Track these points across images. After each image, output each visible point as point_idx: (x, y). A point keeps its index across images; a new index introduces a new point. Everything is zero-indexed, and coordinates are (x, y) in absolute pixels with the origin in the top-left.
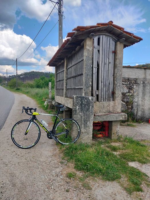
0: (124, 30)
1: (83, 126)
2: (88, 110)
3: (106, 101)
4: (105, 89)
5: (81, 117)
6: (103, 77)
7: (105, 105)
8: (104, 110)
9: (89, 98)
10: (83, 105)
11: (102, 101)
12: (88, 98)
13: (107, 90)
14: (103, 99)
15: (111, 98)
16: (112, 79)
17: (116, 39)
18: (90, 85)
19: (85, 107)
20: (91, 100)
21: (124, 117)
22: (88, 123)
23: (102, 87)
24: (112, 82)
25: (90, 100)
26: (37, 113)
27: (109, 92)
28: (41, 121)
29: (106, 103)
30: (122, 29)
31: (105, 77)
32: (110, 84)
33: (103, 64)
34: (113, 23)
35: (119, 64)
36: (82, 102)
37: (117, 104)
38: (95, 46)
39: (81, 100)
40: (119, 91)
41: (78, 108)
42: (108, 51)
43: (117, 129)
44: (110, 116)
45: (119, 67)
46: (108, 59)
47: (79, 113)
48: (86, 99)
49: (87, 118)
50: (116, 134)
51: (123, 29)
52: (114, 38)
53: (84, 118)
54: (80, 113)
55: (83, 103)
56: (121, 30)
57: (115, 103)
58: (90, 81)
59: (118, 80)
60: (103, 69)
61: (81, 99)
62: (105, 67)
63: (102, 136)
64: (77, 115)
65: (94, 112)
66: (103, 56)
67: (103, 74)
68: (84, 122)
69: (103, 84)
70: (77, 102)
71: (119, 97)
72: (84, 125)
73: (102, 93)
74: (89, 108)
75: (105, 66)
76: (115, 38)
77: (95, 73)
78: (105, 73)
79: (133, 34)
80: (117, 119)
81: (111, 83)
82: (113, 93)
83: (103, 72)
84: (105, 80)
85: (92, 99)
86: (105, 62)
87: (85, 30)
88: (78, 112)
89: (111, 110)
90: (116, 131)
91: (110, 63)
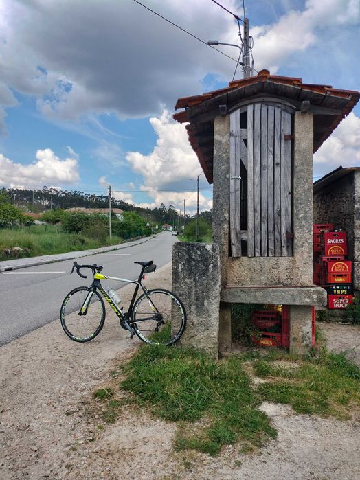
0: (304, 83)
1: (193, 308)
2: (204, 273)
3: (268, 256)
4: (264, 227)
5: (190, 288)
6: (257, 199)
7: (266, 265)
8: (262, 278)
9: (206, 247)
10: (193, 263)
11: (257, 254)
12: (204, 247)
13: (271, 229)
14: (259, 251)
15: (284, 249)
16: (286, 202)
17: (293, 106)
18: (225, 219)
19: (197, 266)
20: (211, 251)
21: (315, 296)
22: (206, 303)
23: (258, 221)
24: (286, 210)
25: (208, 251)
26: (103, 276)
27: (276, 233)
28: (108, 291)
29: (267, 262)
30: (295, 82)
31: (264, 200)
32: (279, 214)
33: (258, 169)
34: (268, 72)
35: (302, 164)
36: (190, 256)
37: (299, 263)
38: (234, 132)
39: (188, 252)
40: (304, 231)
41: (183, 269)
42: (270, 137)
43: (304, 328)
44: (275, 292)
45: (302, 171)
46: (271, 156)
47: (184, 279)
48: (198, 249)
49: (202, 292)
50: (303, 342)
51: (299, 81)
52: (288, 104)
53: (196, 291)
54: (187, 281)
55: (193, 257)
56: (295, 85)
57: (294, 262)
58: (225, 210)
59: (301, 204)
60: (257, 180)
61: (189, 250)
62: (264, 176)
63: (274, 344)
64: (180, 284)
65: (236, 281)
66: (258, 151)
67: (257, 192)
68: (197, 300)
69: (258, 214)
70: (178, 255)
71: (306, 245)
72: (197, 307)
73: (258, 237)
74: (208, 269)
75: (264, 172)
76: (291, 103)
77: (235, 191)
78: (264, 189)
79: (330, 87)
80: (294, 300)
81: (283, 212)
82: (291, 237)
83: (259, 188)
84: (264, 205)
85: (213, 250)
86: (264, 163)
87: (200, 102)
88: (182, 276)
89: (283, 277)
90: (301, 334)
91: (277, 164)
